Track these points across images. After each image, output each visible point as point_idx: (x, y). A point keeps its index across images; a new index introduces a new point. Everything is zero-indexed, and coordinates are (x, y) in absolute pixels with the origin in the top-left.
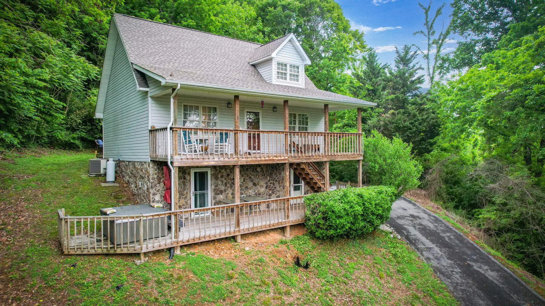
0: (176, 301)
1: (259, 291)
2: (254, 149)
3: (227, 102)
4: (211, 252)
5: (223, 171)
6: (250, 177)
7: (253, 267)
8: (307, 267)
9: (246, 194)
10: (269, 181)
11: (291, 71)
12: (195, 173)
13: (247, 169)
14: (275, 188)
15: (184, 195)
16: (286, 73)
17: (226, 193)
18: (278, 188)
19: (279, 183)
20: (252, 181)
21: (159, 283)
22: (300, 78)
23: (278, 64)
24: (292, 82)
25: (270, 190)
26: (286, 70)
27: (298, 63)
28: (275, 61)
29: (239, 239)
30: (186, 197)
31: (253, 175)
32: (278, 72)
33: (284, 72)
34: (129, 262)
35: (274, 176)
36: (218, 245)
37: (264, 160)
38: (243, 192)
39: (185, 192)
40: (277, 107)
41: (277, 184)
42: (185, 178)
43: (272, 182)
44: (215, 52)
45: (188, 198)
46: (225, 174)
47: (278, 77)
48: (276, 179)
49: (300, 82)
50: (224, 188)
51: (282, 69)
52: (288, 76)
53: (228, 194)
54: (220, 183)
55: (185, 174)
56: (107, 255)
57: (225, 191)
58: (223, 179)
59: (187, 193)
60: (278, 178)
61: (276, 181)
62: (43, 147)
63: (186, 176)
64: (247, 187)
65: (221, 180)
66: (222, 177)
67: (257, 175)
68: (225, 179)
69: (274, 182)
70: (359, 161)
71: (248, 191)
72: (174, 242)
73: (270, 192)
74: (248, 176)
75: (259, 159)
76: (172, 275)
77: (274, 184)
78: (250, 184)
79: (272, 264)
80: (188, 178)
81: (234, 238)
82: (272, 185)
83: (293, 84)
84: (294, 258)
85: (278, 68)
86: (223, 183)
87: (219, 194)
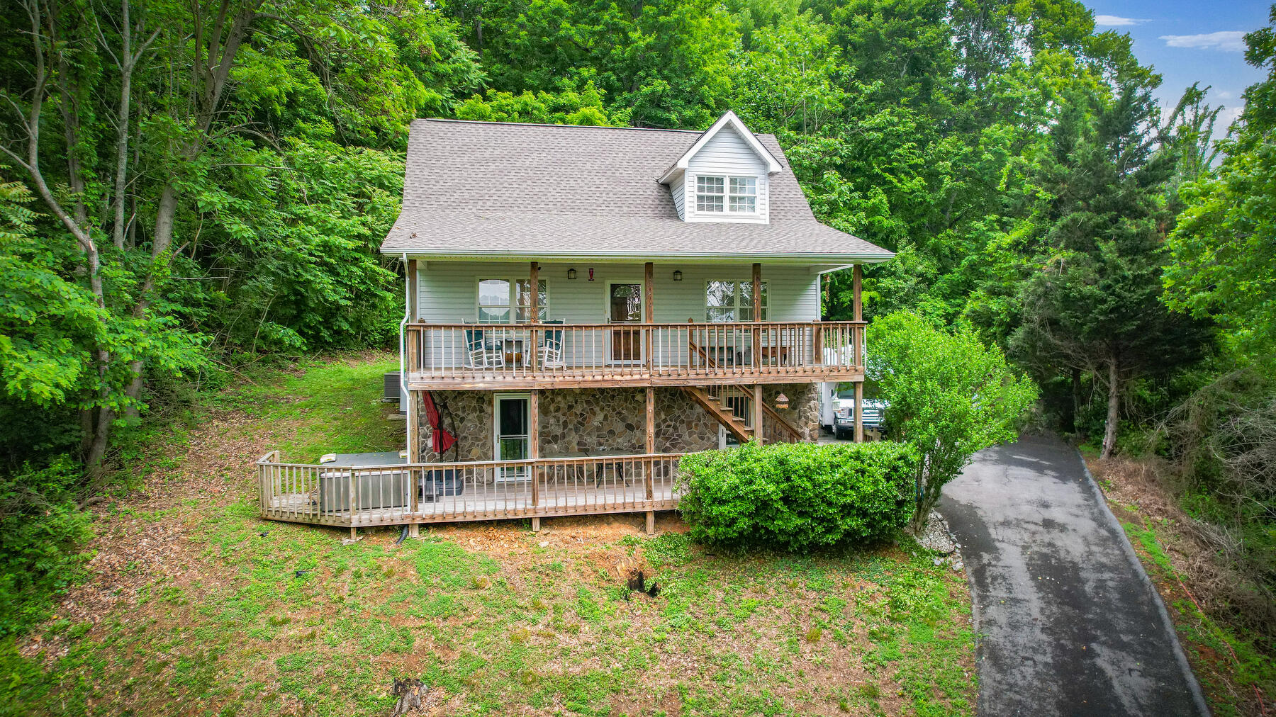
0: (366, 606)
1: (519, 619)
2: (627, 357)
3: (567, 269)
4: (472, 543)
5: (560, 399)
6: (619, 413)
7: (531, 575)
8: (654, 592)
9: (610, 445)
10: (665, 421)
11: (732, 190)
12: (502, 401)
13: (613, 397)
14: (680, 436)
15: (480, 440)
16: (722, 197)
17: (566, 440)
18: (686, 437)
19: (689, 428)
20: (623, 420)
21: (358, 575)
22: (758, 203)
23: (701, 179)
24: (737, 213)
25: (667, 439)
26: (721, 190)
27: (753, 171)
28: (691, 174)
29: (536, 525)
30: (484, 445)
31: (627, 408)
32: (700, 198)
33: (715, 194)
34: (333, 540)
35: (677, 412)
36: (493, 532)
37: (592, 381)
38: (602, 441)
39: (483, 435)
40: (682, 271)
41: (683, 429)
42: (482, 411)
43: (673, 423)
44: (588, 166)
45: (489, 444)
46: (563, 405)
47: (700, 208)
48: (682, 417)
49: (758, 212)
50: (561, 431)
51: (711, 189)
52: (726, 203)
53: (569, 443)
54: (552, 421)
55: (483, 403)
56: (311, 526)
57: (563, 436)
58: (559, 414)
59: (486, 437)
60: (687, 416)
61: (683, 422)
62: (373, 348)
63: (485, 406)
64: (611, 432)
65: (554, 417)
66: (557, 410)
67: (635, 408)
68: (564, 414)
69: (678, 424)
70: (855, 384)
71: (614, 441)
72: (407, 516)
73: (668, 444)
74: (614, 410)
75: (580, 379)
76: (379, 568)
77: (675, 428)
78: (619, 427)
79: (574, 576)
80: (489, 410)
81: (529, 522)
82: (671, 430)
83: (742, 217)
84: (632, 573)
85: (701, 189)
86: (558, 421)
87: (549, 442)
